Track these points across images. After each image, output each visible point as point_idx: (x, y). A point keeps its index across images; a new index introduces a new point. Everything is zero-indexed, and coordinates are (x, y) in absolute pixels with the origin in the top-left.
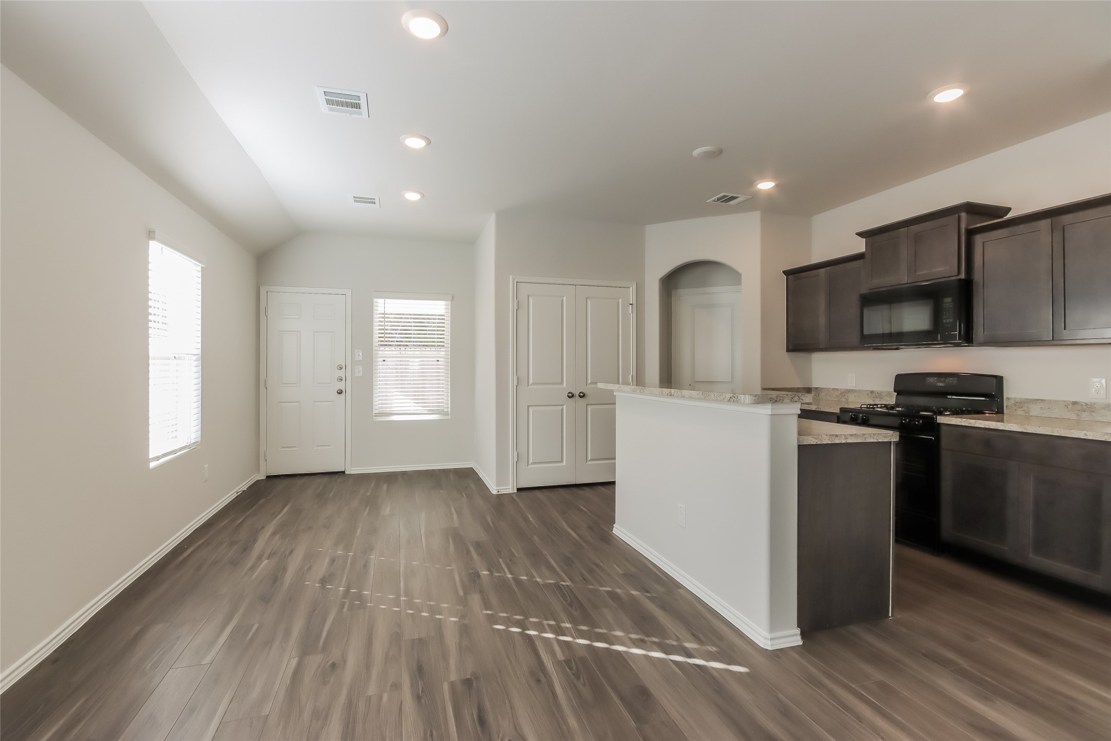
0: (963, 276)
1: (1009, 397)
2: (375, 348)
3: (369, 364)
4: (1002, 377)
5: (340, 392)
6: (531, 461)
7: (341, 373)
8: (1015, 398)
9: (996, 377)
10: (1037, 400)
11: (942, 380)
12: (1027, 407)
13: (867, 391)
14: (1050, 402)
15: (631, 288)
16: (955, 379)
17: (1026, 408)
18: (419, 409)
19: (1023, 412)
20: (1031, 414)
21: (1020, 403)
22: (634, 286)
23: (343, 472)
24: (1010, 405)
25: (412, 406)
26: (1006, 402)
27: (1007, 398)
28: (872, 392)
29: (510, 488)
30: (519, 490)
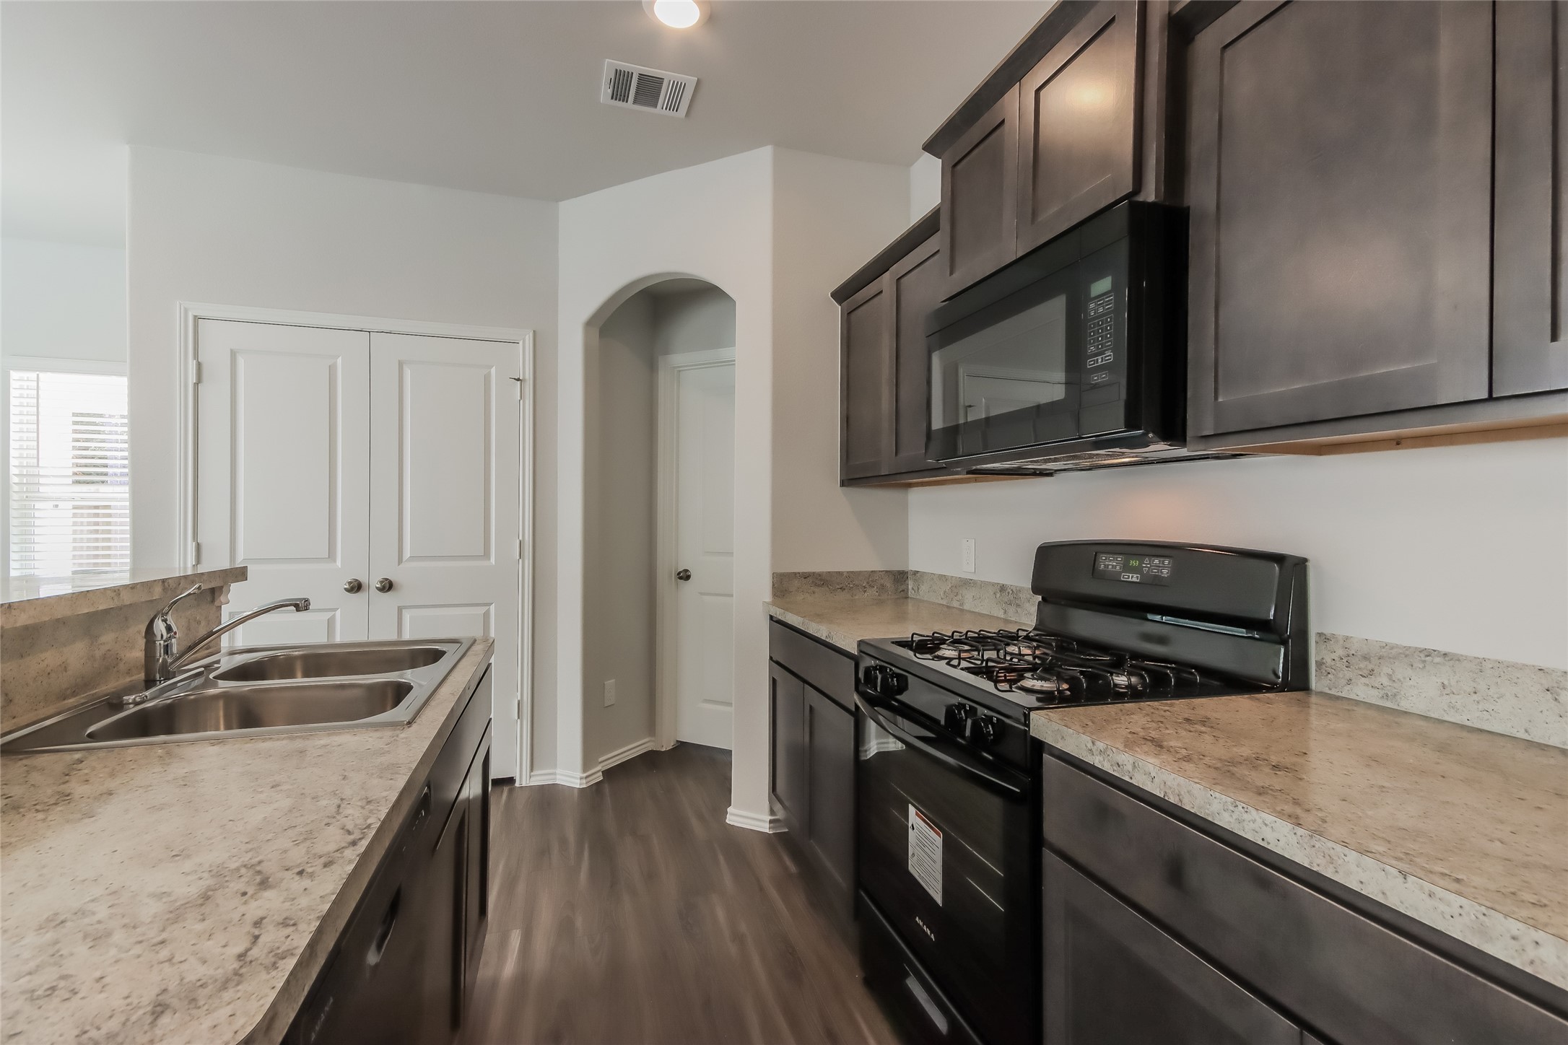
0: (1150, 194)
1: (1327, 631)
4: (1305, 560)
8: (1347, 638)
9: (1279, 559)
10: (1429, 653)
11: (1134, 563)
12: (1390, 677)
13: (993, 584)
14: (1480, 665)
15: (521, 343)
16: (1166, 562)
17: (1385, 681)
19: (1375, 692)
20: (1405, 705)
21: (1366, 658)
22: (529, 339)
24: (1328, 660)
26: (1317, 653)
27: (1320, 635)
28: (1003, 588)
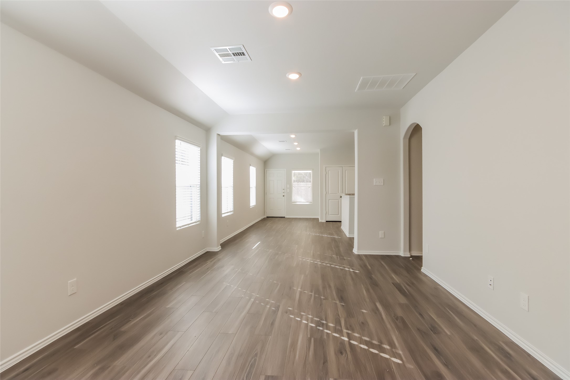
2: (292, 183)
3: (291, 188)
5: (284, 196)
6: (330, 214)
7: (284, 191)
18: (304, 201)
23: (284, 217)
25: (303, 200)
29: (324, 221)
30: (326, 221)
